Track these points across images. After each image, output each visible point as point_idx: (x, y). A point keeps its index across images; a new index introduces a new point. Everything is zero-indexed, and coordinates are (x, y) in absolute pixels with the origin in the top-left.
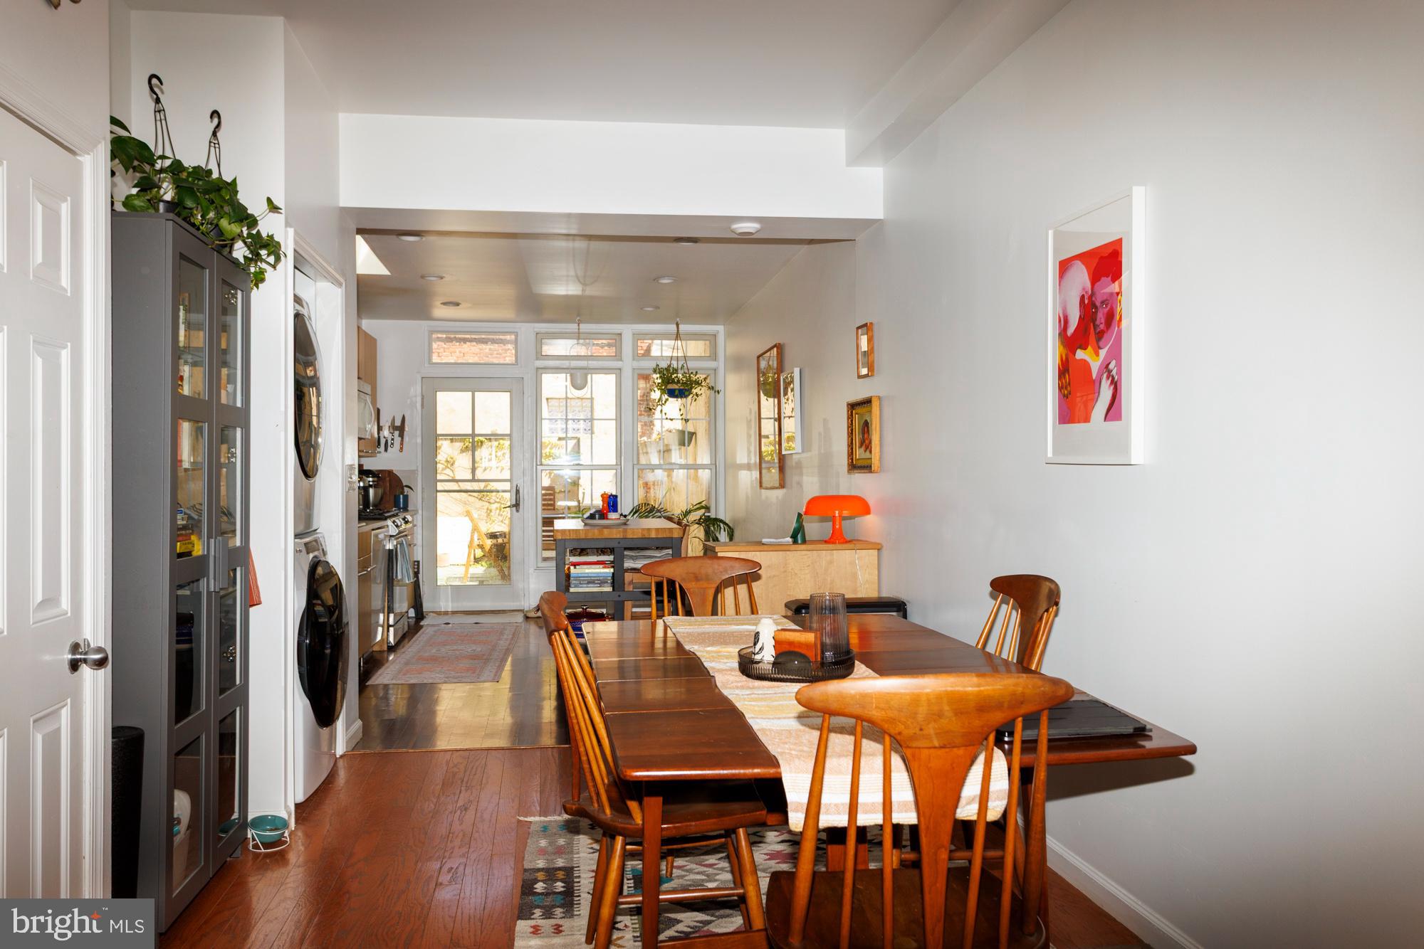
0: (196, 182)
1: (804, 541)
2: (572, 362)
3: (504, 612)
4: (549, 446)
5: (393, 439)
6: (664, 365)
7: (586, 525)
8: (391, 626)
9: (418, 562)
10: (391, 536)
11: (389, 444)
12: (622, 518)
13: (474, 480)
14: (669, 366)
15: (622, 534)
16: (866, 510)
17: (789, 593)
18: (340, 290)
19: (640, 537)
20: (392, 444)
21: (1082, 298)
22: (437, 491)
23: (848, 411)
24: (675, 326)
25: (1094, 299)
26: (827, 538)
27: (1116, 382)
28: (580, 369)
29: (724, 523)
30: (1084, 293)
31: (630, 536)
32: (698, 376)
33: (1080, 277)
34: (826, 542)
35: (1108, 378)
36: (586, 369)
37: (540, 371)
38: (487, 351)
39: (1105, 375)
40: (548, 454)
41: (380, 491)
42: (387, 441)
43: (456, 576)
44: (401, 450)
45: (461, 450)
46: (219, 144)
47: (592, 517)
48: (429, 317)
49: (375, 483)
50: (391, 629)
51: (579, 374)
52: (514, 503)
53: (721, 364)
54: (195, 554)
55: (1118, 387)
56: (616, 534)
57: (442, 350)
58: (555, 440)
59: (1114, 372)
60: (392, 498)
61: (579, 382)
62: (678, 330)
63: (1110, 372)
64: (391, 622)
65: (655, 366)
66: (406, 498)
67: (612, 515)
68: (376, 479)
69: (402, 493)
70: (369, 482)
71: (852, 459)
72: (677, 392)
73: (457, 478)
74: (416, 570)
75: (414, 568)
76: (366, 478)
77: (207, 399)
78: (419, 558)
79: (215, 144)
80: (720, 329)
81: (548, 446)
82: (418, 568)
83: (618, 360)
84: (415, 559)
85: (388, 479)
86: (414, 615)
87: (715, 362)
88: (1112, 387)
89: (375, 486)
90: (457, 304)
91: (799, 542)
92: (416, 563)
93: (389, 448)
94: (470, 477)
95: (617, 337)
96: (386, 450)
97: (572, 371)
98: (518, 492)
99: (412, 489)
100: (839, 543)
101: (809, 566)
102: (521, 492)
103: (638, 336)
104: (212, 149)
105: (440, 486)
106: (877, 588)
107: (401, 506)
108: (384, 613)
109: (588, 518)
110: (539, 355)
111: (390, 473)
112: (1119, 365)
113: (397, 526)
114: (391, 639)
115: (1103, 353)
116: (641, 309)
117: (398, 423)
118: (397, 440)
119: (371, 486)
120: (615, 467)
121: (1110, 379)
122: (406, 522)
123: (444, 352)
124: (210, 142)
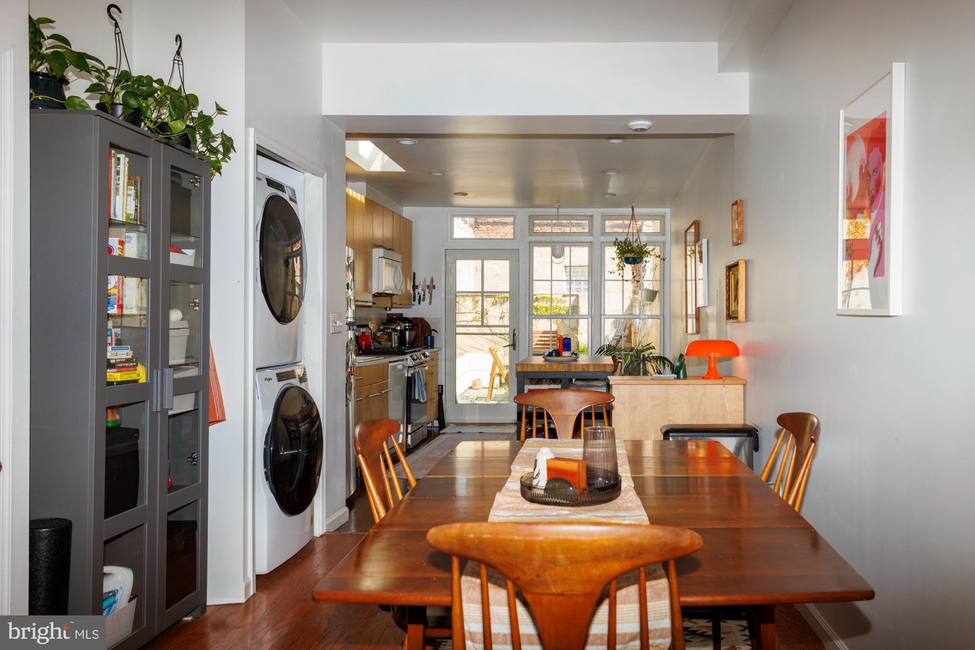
0: (140, 88)
1: (685, 377)
2: (553, 237)
3: (504, 424)
4: (556, 301)
5: (424, 295)
6: (622, 239)
7: (546, 360)
8: (409, 434)
9: (442, 386)
10: (409, 367)
11: (422, 298)
12: (574, 356)
13: (482, 326)
14: (626, 240)
15: (567, 369)
16: (736, 352)
17: (669, 419)
18: (321, 179)
19: (581, 370)
20: (424, 299)
21: (861, 167)
22: (456, 334)
23: (727, 272)
24: (631, 209)
25: (868, 168)
26: (704, 375)
27: (882, 241)
28: (559, 242)
29: (669, 361)
30: (862, 163)
31: (573, 370)
32: (647, 247)
33: (860, 147)
34: (703, 378)
35: (876, 238)
36: (563, 242)
37: (532, 244)
39: (875, 236)
40: (555, 307)
41: (413, 333)
42: (420, 297)
43: (483, 396)
44: (430, 303)
45: (493, 303)
46: (182, 61)
47: (550, 354)
48: (450, 205)
49: (410, 327)
50: (409, 436)
51: (558, 247)
52: (512, 343)
53: (668, 238)
54: (140, 381)
55: (883, 246)
56: (562, 368)
58: (560, 297)
59: (880, 233)
60: (423, 338)
61: (558, 252)
62: (633, 213)
63: (877, 232)
64: (409, 431)
65: (615, 240)
66: (432, 339)
67: (566, 354)
68: (410, 324)
69: (430, 334)
70: (406, 326)
71: (729, 311)
72: (631, 260)
73: (489, 324)
74: (440, 392)
75: (439, 391)
76: (402, 324)
77: (150, 260)
78: (443, 384)
79: (178, 61)
80: (667, 211)
82: (442, 391)
83: (590, 236)
84: (439, 384)
85: (420, 324)
86: (438, 425)
87: (664, 237)
88: (879, 246)
89: (410, 330)
90: (465, 194)
91: (682, 377)
92: (440, 387)
93: (422, 301)
94: (480, 324)
95: (589, 218)
96: (419, 303)
97: (553, 244)
98: (514, 335)
99: (437, 332)
100: (713, 379)
101: (686, 397)
102: (517, 335)
103: (605, 217)
104: (176, 66)
105: (459, 330)
106: (743, 417)
107: (429, 344)
108: (404, 424)
109: (547, 355)
110: (532, 232)
111: (422, 320)
112: (883, 227)
113: (414, 360)
114: (409, 442)
115: (874, 215)
116: (602, 196)
117: (428, 283)
118: (428, 296)
119: (407, 330)
120: (587, 317)
121: (878, 239)
122: (426, 357)
123: (492, 232)
124: (174, 60)
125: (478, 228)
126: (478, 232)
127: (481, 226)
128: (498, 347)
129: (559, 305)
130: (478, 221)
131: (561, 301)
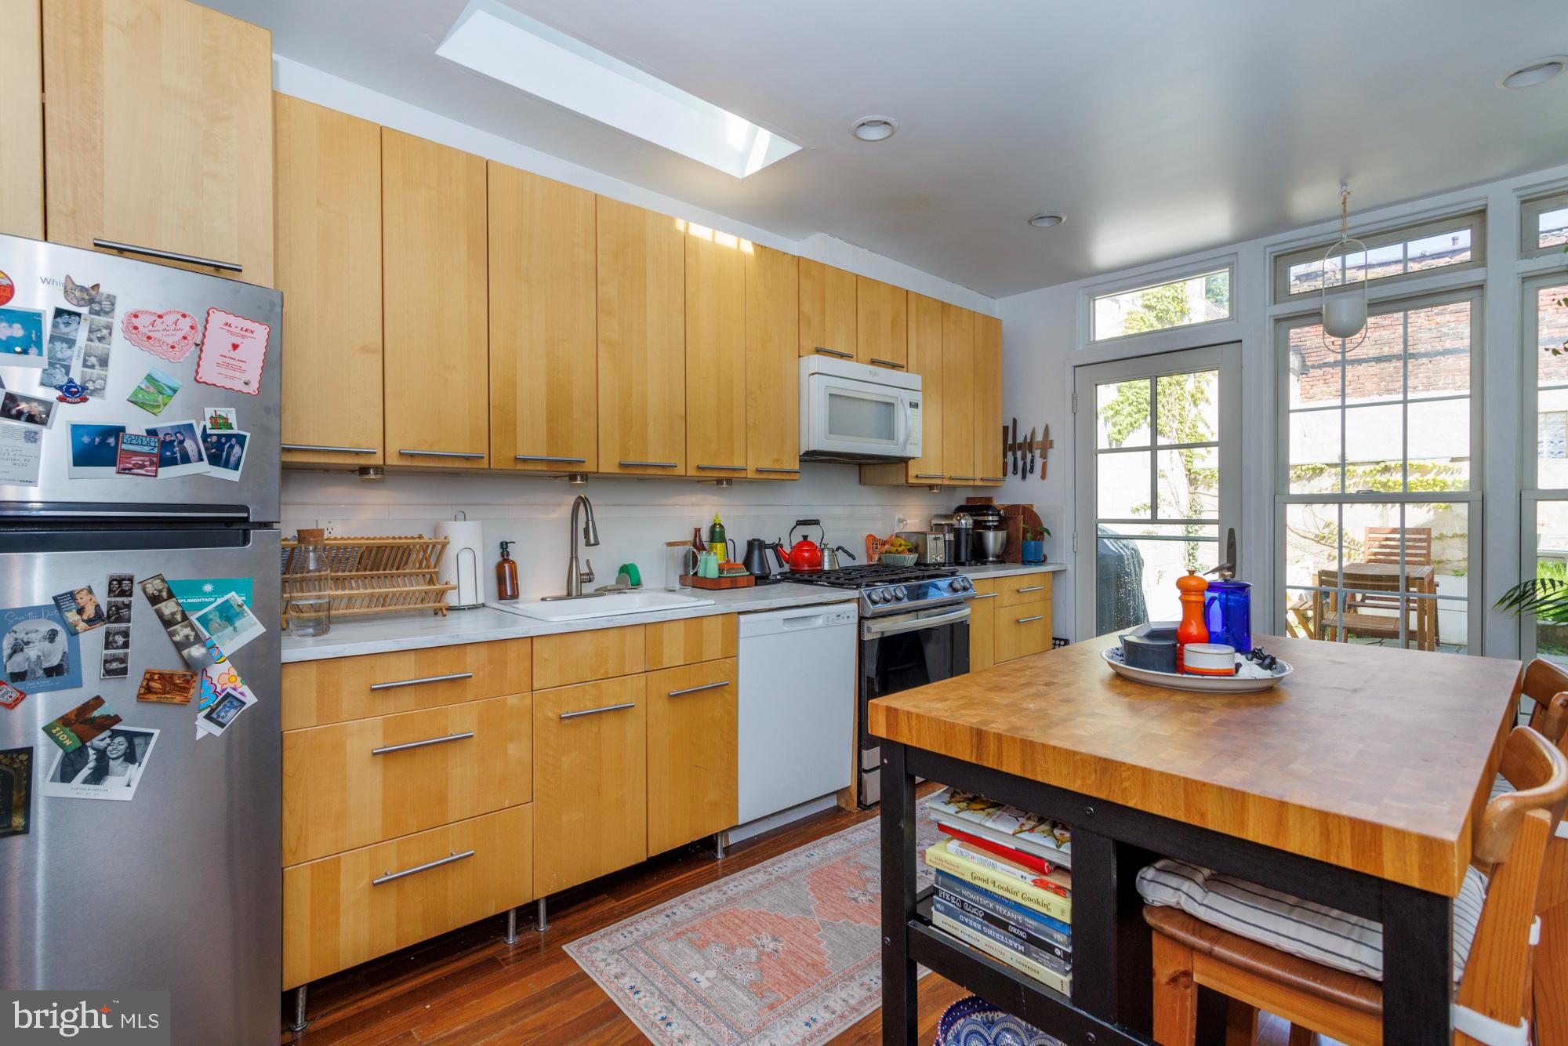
4: (1435, 471)
5: (1033, 461)
11: (1028, 468)
13: (1154, 520)
20: (1032, 468)
38: (1391, 369)
57: (1329, 376)
68: (1000, 518)
81: (1431, 470)
85: (1020, 518)
93: (1026, 473)
94: (1148, 515)
118: (1039, 463)
119: (993, 528)
125: (1307, 374)
126: (1308, 379)
127: (1311, 370)
128: (1302, 553)
129: (1440, 478)
130: (1308, 363)
131: (1446, 470)
